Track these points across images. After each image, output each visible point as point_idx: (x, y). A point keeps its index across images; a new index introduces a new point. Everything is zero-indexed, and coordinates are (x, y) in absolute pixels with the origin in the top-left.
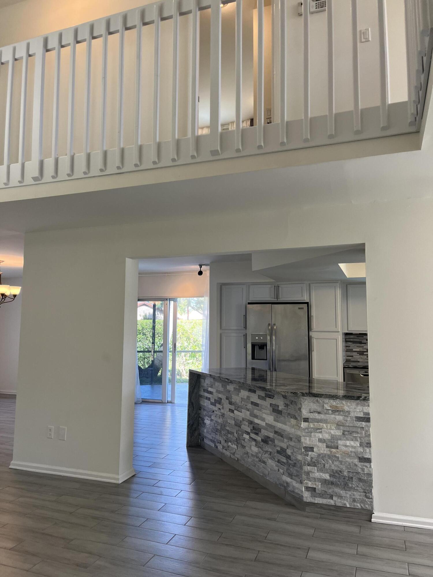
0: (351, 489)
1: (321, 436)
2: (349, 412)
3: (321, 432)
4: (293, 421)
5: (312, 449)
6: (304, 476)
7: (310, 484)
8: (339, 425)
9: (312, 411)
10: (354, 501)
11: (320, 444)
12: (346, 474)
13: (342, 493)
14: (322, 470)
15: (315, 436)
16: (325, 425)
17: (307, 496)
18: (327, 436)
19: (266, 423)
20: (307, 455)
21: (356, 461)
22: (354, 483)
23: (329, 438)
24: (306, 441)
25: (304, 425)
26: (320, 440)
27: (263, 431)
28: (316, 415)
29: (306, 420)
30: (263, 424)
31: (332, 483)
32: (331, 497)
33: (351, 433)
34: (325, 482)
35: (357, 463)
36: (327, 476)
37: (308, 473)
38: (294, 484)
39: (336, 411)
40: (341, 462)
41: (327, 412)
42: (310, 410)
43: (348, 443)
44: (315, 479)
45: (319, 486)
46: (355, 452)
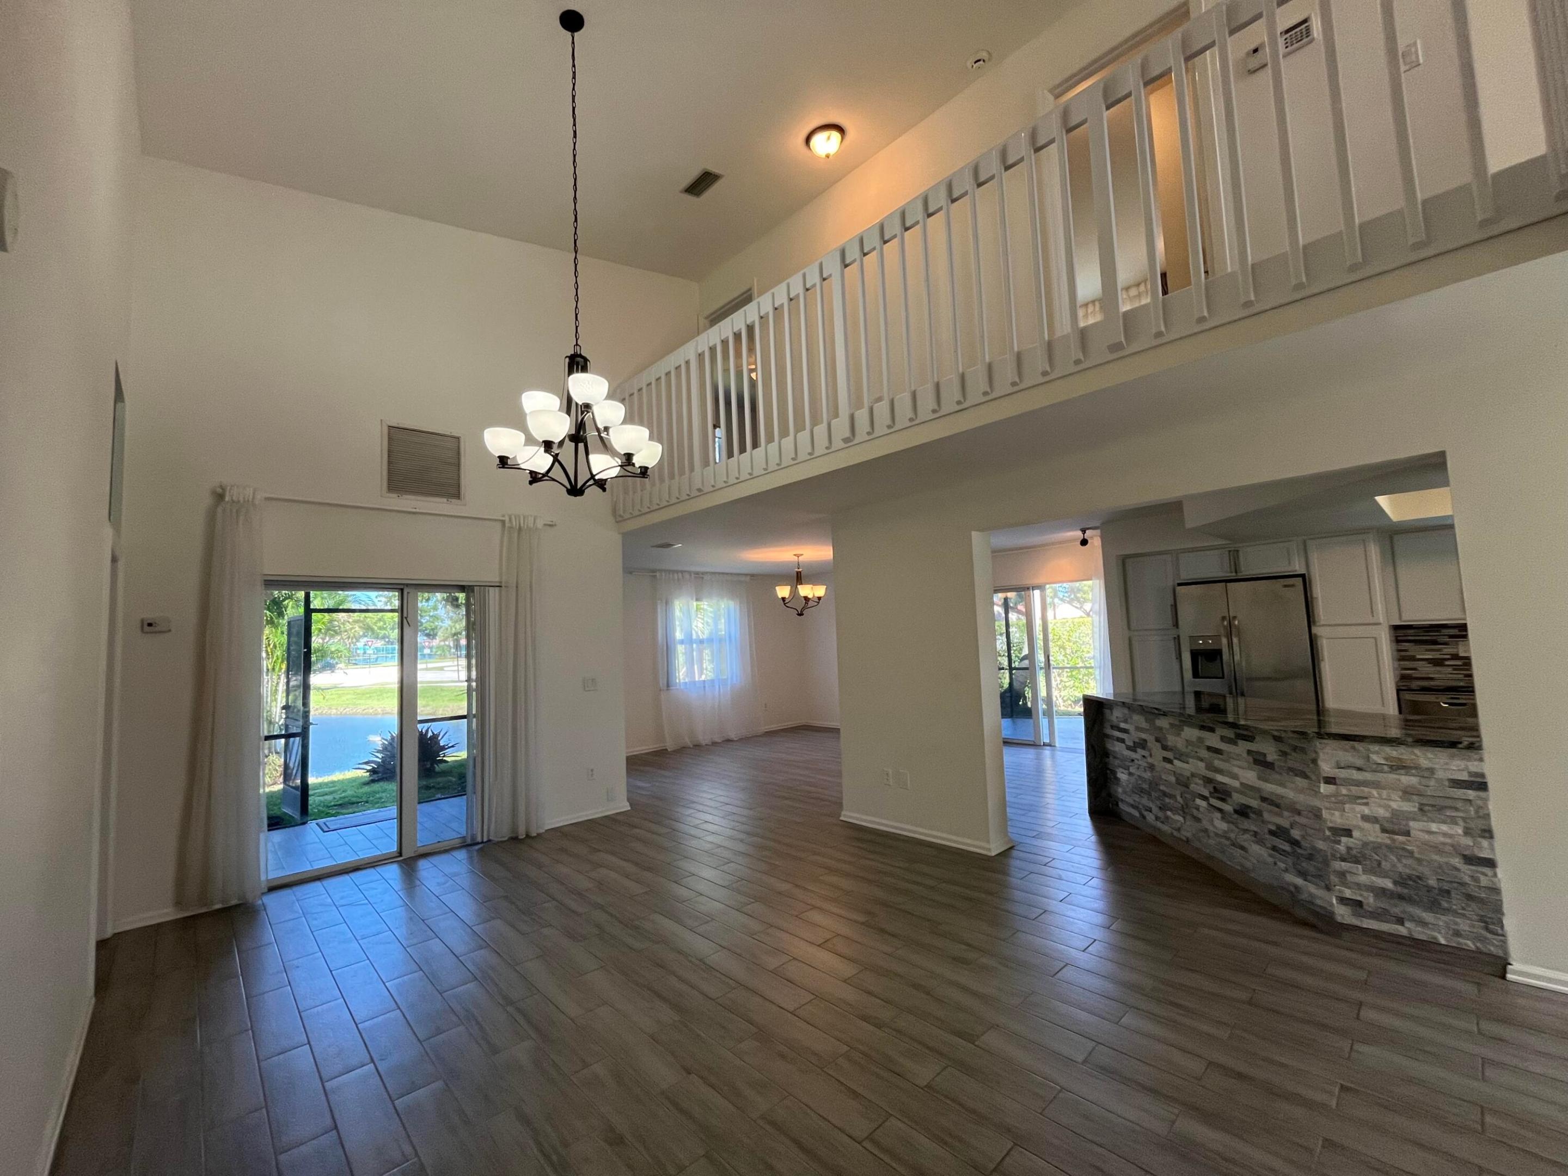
0: (1447, 911)
1: (1366, 811)
2: (1432, 771)
3: (1367, 804)
4: (1300, 782)
5: (1348, 833)
6: (1334, 879)
7: (1348, 893)
8: (1407, 793)
9: (1342, 765)
10: (1457, 934)
11: (1367, 826)
12: (1432, 882)
13: (1428, 916)
14: (1376, 869)
15: (1353, 810)
16: (1375, 792)
17: (1343, 914)
18: (1381, 812)
19: (1242, 784)
20: (1339, 842)
21: (1457, 861)
22: (1456, 902)
23: (1388, 815)
24: (1335, 818)
25: (1324, 788)
26: (1365, 818)
27: (1235, 796)
28: (1356, 775)
29: (1330, 781)
30: (1236, 784)
31: (1401, 897)
32: (1400, 921)
33: (1441, 809)
34: (1381, 893)
35: (1458, 865)
36: (1388, 884)
37: (1342, 874)
38: (1312, 890)
39: (1399, 767)
40: (1419, 861)
41: (1377, 768)
42: (1337, 762)
43: (1434, 827)
44: (1359, 886)
45: (1370, 900)
46: (1453, 846)
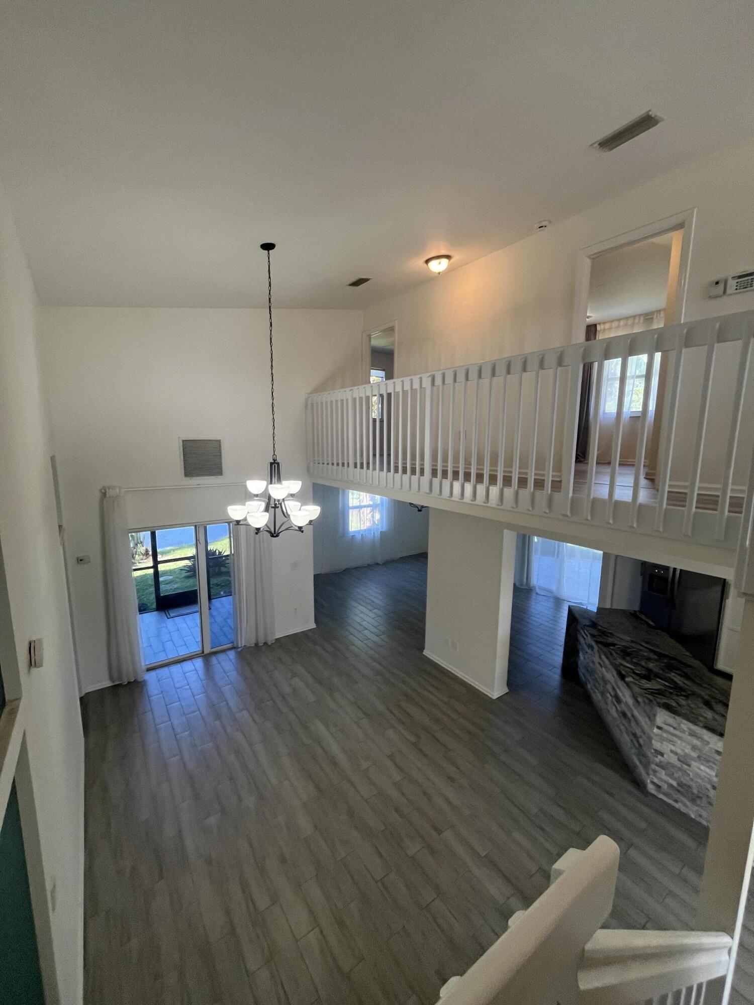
0: (698, 806)
1: (673, 748)
2: (708, 743)
3: (674, 745)
4: (647, 720)
5: (662, 754)
6: (651, 772)
7: (655, 780)
8: (694, 748)
9: (666, 723)
10: (700, 816)
11: (672, 755)
12: (695, 791)
13: (688, 803)
14: (671, 775)
15: (667, 746)
16: (679, 742)
17: (651, 788)
18: (679, 751)
20: (657, 757)
21: (709, 786)
22: (704, 802)
23: (683, 754)
24: (657, 745)
25: (656, 730)
26: (672, 751)
28: (671, 730)
29: (659, 728)
31: (679, 791)
32: (676, 801)
33: (708, 761)
34: (671, 786)
35: (709, 789)
36: (674, 783)
37: (655, 771)
38: (641, 769)
39: (693, 734)
40: (692, 780)
41: (684, 732)
43: (702, 767)
44: (661, 780)
45: (665, 787)
46: (709, 779)
